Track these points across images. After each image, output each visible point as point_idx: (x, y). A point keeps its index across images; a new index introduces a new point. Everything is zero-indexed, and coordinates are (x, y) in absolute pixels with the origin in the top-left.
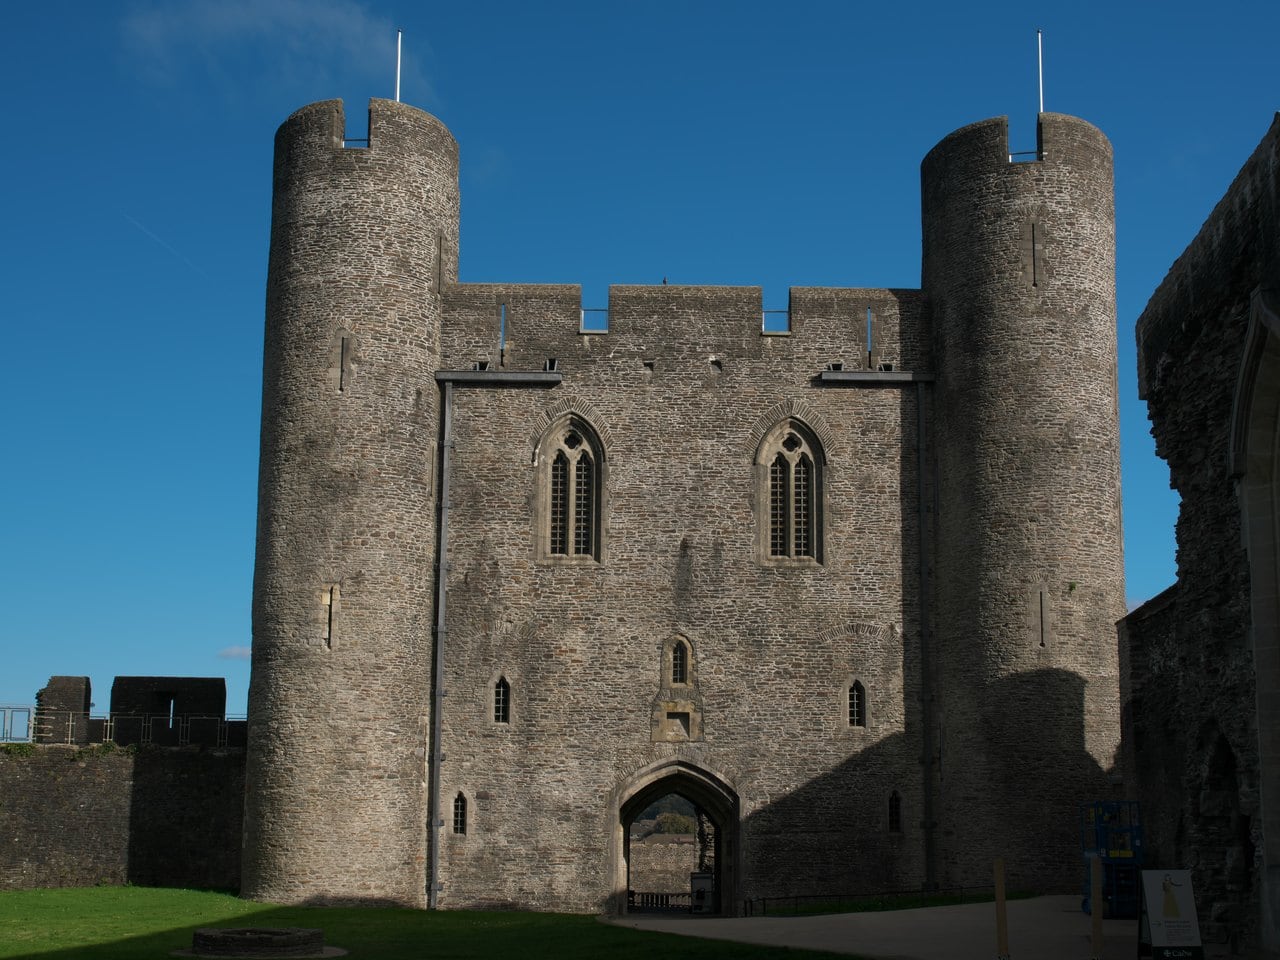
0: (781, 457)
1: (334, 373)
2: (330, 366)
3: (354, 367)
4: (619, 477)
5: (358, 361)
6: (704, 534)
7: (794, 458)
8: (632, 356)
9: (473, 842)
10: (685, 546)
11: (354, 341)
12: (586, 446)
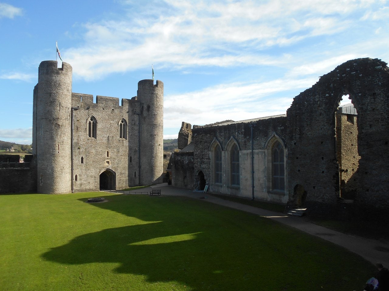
0: (121, 124)
1: (58, 108)
2: (57, 107)
3: (61, 107)
4: (99, 126)
5: (62, 106)
6: (111, 135)
7: (123, 124)
8: (101, 107)
9: (78, 182)
10: (108, 137)
11: (61, 103)
12: (94, 121)
